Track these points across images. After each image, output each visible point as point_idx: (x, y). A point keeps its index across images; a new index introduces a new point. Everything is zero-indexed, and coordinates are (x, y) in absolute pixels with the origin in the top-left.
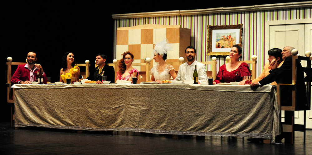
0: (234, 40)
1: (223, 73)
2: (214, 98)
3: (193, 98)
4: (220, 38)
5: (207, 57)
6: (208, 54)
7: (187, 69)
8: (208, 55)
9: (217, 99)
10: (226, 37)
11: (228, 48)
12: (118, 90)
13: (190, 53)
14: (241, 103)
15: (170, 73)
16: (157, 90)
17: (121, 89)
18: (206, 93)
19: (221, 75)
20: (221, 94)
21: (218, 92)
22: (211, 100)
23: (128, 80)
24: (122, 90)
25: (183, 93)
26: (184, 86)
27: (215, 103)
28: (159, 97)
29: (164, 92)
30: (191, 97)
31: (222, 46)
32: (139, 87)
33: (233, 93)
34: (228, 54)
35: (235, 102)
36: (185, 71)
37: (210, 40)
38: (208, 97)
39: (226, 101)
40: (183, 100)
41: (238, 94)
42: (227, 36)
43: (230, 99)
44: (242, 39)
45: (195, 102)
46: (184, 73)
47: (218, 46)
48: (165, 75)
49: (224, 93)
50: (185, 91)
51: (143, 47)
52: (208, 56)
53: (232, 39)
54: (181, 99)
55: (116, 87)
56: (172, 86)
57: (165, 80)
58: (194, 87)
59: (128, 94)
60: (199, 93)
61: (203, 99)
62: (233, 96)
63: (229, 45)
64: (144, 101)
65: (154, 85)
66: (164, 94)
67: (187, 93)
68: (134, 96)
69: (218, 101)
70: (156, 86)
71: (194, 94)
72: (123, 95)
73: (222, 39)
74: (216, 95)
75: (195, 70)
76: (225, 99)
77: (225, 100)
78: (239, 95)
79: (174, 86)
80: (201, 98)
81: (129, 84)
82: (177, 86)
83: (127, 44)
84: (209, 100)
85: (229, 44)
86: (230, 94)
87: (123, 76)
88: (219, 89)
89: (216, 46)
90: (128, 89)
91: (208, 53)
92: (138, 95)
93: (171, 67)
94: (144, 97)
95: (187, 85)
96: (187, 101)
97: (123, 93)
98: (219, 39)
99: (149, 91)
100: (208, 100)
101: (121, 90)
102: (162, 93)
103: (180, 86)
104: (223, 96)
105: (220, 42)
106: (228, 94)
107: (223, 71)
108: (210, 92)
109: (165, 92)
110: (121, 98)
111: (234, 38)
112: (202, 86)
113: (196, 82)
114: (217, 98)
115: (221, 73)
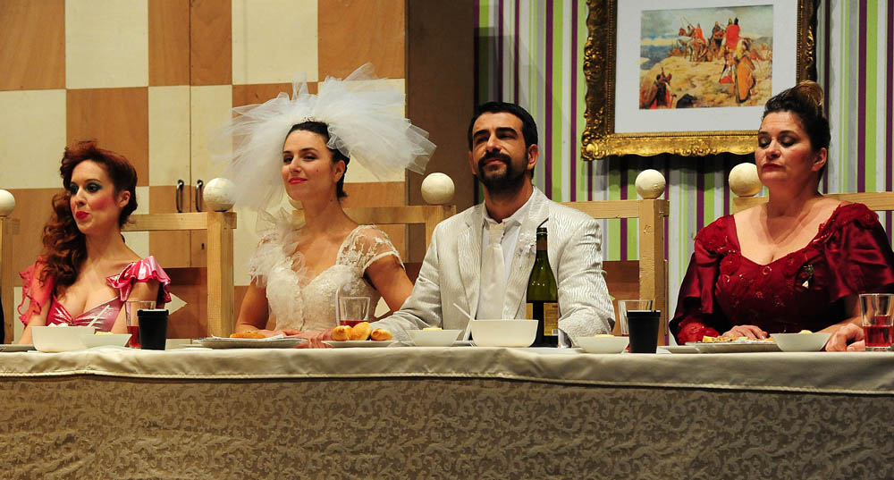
0: (764, 54)
1: (717, 273)
2: (672, 437)
3: (536, 436)
4: (668, 42)
5: (580, 163)
6: (590, 147)
7: (487, 247)
8: (590, 154)
9: (691, 443)
10: (707, 34)
11: (720, 104)
12: (51, 388)
13: (493, 136)
14: (846, 462)
15: (373, 281)
16: (304, 385)
17: (64, 383)
18: (615, 401)
19: (708, 286)
20: (714, 411)
21: (696, 395)
22: (649, 447)
23: (106, 326)
24: (75, 393)
25: (468, 403)
26: (477, 358)
27: (675, 465)
28: (312, 434)
29: (346, 398)
30: (522, 427)
31: (680, 95)
32: (182, 369)
33: (792, 405)
34: (722, 143)
35: (805, 457)
36: (468, 261)
37: (603, 54)
38: (629, 427)
39: (749, 452)
40: (467, 450)
41: (823, 409)
42: (717, 29)
43: (775, 442)
44: (814, 49)
45: (548, 462)
46: (465, 271)
47: (656, 97)
48: (343, 293)
49: (732, 402)
50: (485, 393)
51: (166, 104)
52: (588, 157)
53: (747, 43)
54: (458, 442)
55: (35, 368)
56: (400, 360)
57: (352, 324)
58: (539, 366)
59: (112, 414)
60: (573, 402)
61: (602, 441)
62: (793, 421)
63: (726, 86)
64: (217, 460)
65: (282, 359)
66: (346, 409)
67: (497, 406)
68: (150, 427)
69: (693, 453)
70: (293, 364)
71: (540, 408)
72: (79, 424)
73: (680, 51)
74: (681, 418)
75: (541, 254)
76: (741, 442)
77: (742, 449)
78: (828, 415)
79: (410, 362)
80: (590, 432)
81: (117, 350)
82: (432, 359)
83: (59, 82)
84: (638, 445)
85: (728, 80)
86: (770, 408)
87: (71, 300)
88: (703, 375)
89: (643, 93)
90: (112, 384)
91: (591, 136)
92: (176, 423)
93: (379, 240)
94: (213, 431)
95: (497, 354)
96: (497, 452)
97: (77, 406)
98: (662, 48)
99: (248, 394)
100: (633, 449)
101: (69, 393)
102: (336, 408)
103: (451, 360)
104: (729, 423)
105: (669, 65)
106: (757, 409)
107: (721, 256)
108: (641, 396)
109: (352, 402)
110: (70, 439)
111: (764, 39)
112: (590, 362)
113: (549, 332)
114: (690, 435)
115: (708, 274)
